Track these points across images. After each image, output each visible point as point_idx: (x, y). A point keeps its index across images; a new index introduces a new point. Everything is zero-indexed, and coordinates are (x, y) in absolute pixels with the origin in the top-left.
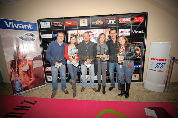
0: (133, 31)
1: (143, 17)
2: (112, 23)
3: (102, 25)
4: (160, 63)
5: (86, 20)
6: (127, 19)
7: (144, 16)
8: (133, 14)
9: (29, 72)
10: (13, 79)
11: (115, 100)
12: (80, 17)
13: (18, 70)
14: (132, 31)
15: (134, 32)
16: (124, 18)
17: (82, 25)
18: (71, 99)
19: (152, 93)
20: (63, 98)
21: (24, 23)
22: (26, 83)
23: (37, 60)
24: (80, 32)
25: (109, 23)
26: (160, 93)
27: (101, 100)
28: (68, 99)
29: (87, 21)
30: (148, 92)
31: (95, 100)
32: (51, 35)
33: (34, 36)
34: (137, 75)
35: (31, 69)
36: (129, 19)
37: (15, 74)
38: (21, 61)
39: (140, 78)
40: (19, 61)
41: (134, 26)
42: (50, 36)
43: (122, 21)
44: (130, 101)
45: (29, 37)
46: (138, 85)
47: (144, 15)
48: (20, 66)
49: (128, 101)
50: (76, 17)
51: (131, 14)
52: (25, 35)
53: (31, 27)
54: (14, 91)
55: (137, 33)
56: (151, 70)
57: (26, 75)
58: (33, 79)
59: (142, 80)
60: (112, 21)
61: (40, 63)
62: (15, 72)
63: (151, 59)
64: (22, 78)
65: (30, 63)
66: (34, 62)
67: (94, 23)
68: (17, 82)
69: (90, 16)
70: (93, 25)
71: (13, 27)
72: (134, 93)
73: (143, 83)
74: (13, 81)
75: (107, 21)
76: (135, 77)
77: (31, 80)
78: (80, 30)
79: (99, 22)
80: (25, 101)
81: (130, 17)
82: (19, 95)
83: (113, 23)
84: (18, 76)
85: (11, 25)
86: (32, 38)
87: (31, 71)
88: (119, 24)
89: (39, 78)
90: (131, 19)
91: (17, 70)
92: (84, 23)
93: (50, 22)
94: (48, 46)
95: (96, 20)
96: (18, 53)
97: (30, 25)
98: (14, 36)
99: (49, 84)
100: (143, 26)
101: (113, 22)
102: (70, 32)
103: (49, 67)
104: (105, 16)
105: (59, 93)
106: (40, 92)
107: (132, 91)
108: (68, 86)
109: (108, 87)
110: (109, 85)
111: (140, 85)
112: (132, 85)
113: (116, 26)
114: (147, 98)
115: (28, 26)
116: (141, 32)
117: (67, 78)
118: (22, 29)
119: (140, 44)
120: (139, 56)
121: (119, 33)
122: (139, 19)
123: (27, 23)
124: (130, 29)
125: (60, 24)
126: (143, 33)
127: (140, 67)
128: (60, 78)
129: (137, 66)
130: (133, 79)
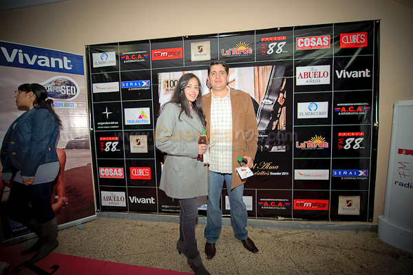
0: (337, 71)
1: (366, 33)
2: (277, 52)
3: (250, 57)
5: (206, 45)
6: (319, 39)
7: (369, 32)
8: (336, 24)
10: (6, 196)
12: (191, 37)
14: (335, 73)
15: (342, 74)
16: (310, 35)
17: (196, 57)
21: (50, 54)
23: (76, 148)
25: (270, 51)
29: (209, 47)
32: (117, 84)
33: (74, 85)
34: (356, 200)
36: (324, 39)
39: (363, 209)
41: (340, 59)
42: (113, 87)
43: (306, 45)
45: (61, 89)
46: (357, 230)
47: (370, 28)
50: (179, 39)
51: (331, 25)
52: (50, 83)
53: (69, 64)
55: (349, 76)
56: (401, 184)
58: (61, 199)
59: (371, 217)
61: (85, 157)
67: (227, 54)
69: (216, 35)
70: (226, 57)
71: (21, 61)
72: (351, 256)
73: (374, 223)
76: (350, 205)
77: (56, 201)
79: (242, 49)
81: (327, 34)
82: (20, 242)
83: (280, 50)
85: (17, 56)
86: (68, 90)
88: (297, 52)
89: (78, 196)
90: (331, 40)
92: (202, 52)
93: (116, 51)
94: (106, 112)
95: (233, 45)
97: (65, 58)
99: (104, 213)
100: (369, 58)
101: (280, 48)
102: (164, 77)
103: (107, 169)
104: (259, 32)
105: (125, 245)
106: (76, 237)
107: (344, 250)
108: (155, 223)
109: (269, 233)
110: (272, 226)
111: (365, 229)
112: (340, 229)
113: (288, 57)
115: (60, 60)
116: (362, 73)
117: (152, 200)
118: (45, 68)
119: (360, 109)
120: (357, 144)
121: (297, 77)
122: (354, 39)
123: (60, 55)
124: (329, 66)
125: (140, 56)
126: (367, 76)
127: (362, 176)
128: (134, 200)
129: (353, 173)
130: (343, 210)
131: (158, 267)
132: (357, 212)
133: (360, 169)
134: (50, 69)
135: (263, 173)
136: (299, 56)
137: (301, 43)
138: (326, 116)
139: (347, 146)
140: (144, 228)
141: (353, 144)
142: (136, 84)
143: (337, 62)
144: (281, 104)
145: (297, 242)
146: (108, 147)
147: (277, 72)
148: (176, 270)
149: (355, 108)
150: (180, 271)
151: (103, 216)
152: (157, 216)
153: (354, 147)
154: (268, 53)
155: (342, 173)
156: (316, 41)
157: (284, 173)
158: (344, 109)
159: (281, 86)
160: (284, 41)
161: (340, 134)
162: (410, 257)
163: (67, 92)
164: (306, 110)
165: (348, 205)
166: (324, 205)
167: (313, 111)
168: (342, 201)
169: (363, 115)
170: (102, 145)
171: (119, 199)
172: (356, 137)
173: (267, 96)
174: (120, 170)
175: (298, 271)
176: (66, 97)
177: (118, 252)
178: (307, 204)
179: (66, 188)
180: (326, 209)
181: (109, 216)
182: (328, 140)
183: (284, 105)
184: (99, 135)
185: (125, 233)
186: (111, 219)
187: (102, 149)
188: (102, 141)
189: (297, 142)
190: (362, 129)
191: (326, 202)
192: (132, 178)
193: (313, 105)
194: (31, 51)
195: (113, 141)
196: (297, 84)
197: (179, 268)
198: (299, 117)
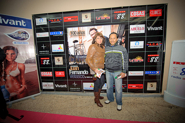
0: (148, 27)
1: (161, 10)
2: (121, 18)
3: (109, 21)
5: (89, 15)
7: (163, 9)
8: (148, 5)
9: (19, 77)
11: (127, 119)
12: (82, 11)
13: (5, 75)
14: (147, 28)
15: (150, 28)
17: (84, 20)
20: (57, 113)
21: (15, 19)
22: (15, 92)
23: (30, 63)
24: (82, 30)
25: (118, 18)
27: (107, 118)
28: (64, 114)
30: (171, 108)
31: (100, 118)
32: (48, 33)
33: (27, 34)
34: (155, 84)
36: (142, 12)
38: (10, 64)
39: (158, 88)
40: (7, 64)
41: (150, 21)
42: (46, 35)
43: (134, 15)
44: (148, 121)
46: (155, 97)
47: (163, 7)
48: (8, 70)
49: (145, 121)
50: (77, 12)
51: (146, 6)
52: (16, 33)
53: (24, 24)
55: (153, 30)
56: (174, 77)
57: (15, 81)
58: (24, 86)
59: (161, 91)
61: (34, 67)
62: (1, 78)
63: (174, 63)
65: (21, 66)
66: (26, 65)
68: (3, 90)
69: (94, 10)
70: (98, 21)
71: (1, 22)
72: (152, 108)
73: (162, 94)
76: (152, 86)
77: (21, 87)
78: (82, 27)
79: (105, 17)
81: (144, 10)
83: (123, 17)
86: (24, 36)
87: (22, 76)
88: (130, 18)
89: (32, 85)
90: (146, 13)
91: (3, 75)
92: (86, 18)
93: (47, 17)
94: (43, 46)
95: (101, 15)
97: (22, 21)
98: (1, 33)
99: (44, 92)
100: (162, 21)
102: (69, 30)
103: (44, 72)
104: (113, 9)
105: (54, 106)
106: (31, 103)
107: (149, 105)
108: (67, 96)
111: (158, 96)
112: (148, 96)
113: (126, 21)
114: (171, 117)
115: (20, 22)
116: (159, 28)
117: (65, 86)
118: (13, 26)
119: (157, 44)
120: (156, 60)
121: (130, 30)
122: (156, 12)
123: (20, 19)
124: (145, 25)
125: (58, 20)
126: (161, 29)
127: (158, 74)
128: (57, 86)
129: (154, 72)
130: (149, 88)
131: (68, 115)
132: (155, 89)
133: (157, 71)
134: (15, 26)
136: (131, 20)
138: (143, 47)
139: (152, 61)
140: (62, 98)
141: (154, 60)
142: (57, 33)
143: (148, 23)
144: (123, 42)
145: (129, 102)
146: (45, 62)
147: (122, 27)
149: (156, 44)
150: (78, 116)
151: (43, 93)
152: (68, 93)
153: (154, 61)
154: (117, 18)
155: (149, 72)
156: (139, 13)
158: (150, 44)
159: (123, 34)
160: (124, 13)
161: (148, 56)
162: (177, 108)
163: (24, 37)
164: (134, 45)
166: (141, 86)
167: (137, 45)
168: (149, 84)
169: (159, 47)
170: (42, 62)
171: (51, 86)
172: (155, 57)
174: (51, 73)
175: (129, 114)
176: (24, 39)
177: (50, 109)
178: (134, 86)
179: (26, 81)
180: (142, 88)
181: (46, 93)
182: (143, 58)
183: (124, 43)
184: (40, 57)
185: (54, 100)
186: (47, 95)
187: (42, 64)
188: (42, 60)
189: (130, 59)
190: (158, 53)
191: (142, 85)
192: (56, 76)
193: (137, 43)
194: (6, 17)
195: (47, 60)
196: (130, 33)
197: (78, 115)
198: (131, 48)
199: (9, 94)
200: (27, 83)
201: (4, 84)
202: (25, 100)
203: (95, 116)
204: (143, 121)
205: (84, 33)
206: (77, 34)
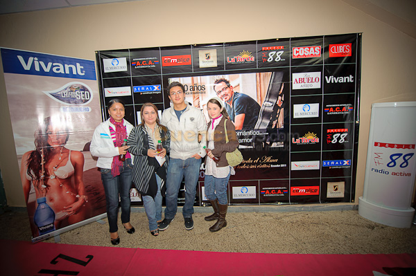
0: (326, 77)
1: (351, 44)
2: (276, 60)
3: (253, 64)
4: (400, 155)
5: (213, 53)
6: (312, 49)
7: (353, 43)
8: (326, 36)
9: (73, 180)
10: (32, 198)
11: (293, 251)
12: (199, 46)
13: (47, 175)
14: (325, 79)
15: (331, 79)
17: (203, 64)
18: (178, 249)
19: (383, 230)
20: (158, 247)
21: (64, 61)
22: (66, 209)
24: (199, 81)
25: (270, 59)
26: (404, 230)
27: (257, 252)
29: (216, 54)
30: (373, 228)
31: (242, 251)
32: (128, 88)
33: (88, 90)
34: (341, 185)
35: (79, 173)
36: (316, 49)
37: (38, 187)
38: (55, 154)
39: (347, 192)
40: (50, 153)
41: (329, 67)
42: (125, 91)
43: (300, 54)
44: (331, 253)
45: (76, 94)
46: (342, 209)
47: (353, 40)
48: (51, 166)
49: (326, 253)
50: (188, 46)
51: (322, 37)
52: (66, 89)
53: (82, 70)
54: (35, 229)
55: (336, 82)
56: (377, 171)
57: (65, 187)
58: (82, 197)
59: (353, 198)
60: (276, 55)
62: (39, 181)
63: (376, 144)
64: (56, 196)
65: (76, 158)
66: (86, 155)
67: (232, 60)
68: (42, 206)
69: (222, 44)
70: (231, 64)
71: (37, 69)
72: (338, 230)
73: (356, 203)
74: (33, 203)
75: (264, 54)
76: (336, 190)
77: (77, 200)
78: (199, 77)
79: (245, 57)
80: (60, 256)
81: (318, 44)
82: (47, 239)
83: (278, 59)
84: (47, 192)
85: (33, 64)
86: (82, 95)
87: (79, 178)
88: (293, 60)
89: (97, 194)
90: (322, 49)
91: (42, 176)
92: (207, 60)
93: (127, 57)
95: (237, 53)
96: (47, 134)
97: (78, 64)
98: (38, 92)
100: (351, 66)
101: (279, 57)
104: (260, 42)
105: (148, 234)
107: (333, 226)
109: (270, 216)
110: (273, 210)
111: (348, 209)
112: (328, 209)
113: (285, 65)
114: (373, 244)
115: (73, 67)
116: (347, 79)
118: (60, 75)
119: (344, 109)
120: (342, 138)
121: (293, 82)
122: (340, 49)
123: (73, 61)
124: (320, 73)
125: (150, 62)
126: (351, 81)
127: (346, 165)
129: (339, 163)
130: (330, 194)
131: (182, 249)
133: (344, 159)
135: (265, 166)
136: (295, 64)
137: (297, 52)
138: (317, 116)
139: (334, 141)
141: (339, 138)
142: (147, 88)
143: (326, 69)
144: (280, 106)
145: (295, 221)
147: (277, 77)
148: (198, 250)
149: (341, 108)
153: (340, 142)
155: (330, 163)
156: (309, 51)
157: (282, 165)
158: (332, 109)
159: (280, 90)
161: (328, 131)
162: (382, 228)
163: (81, 97)
164: (300, 111)
165: (335, 189)
166: (315, 191)
167: (306, 112)
168: (330, 186)
171: (135, 195)
172: (341, 133)
173: (267, 99)
175: (297, 243)
176: (81, 102)
178: (302, 191)
180: (317, 193)
182: (319, 136)
183: (282, 107)
189: (293, 139)
190: (346, 126)
191: (317, 188)
193: (306, 106)
194: (46, 59)
196: (293, 89)
197: (201, 248)
198: (294, 117)
199: (54, 215)
200: (87, 191)
201: (44, 194)
202: (84, 226)
203: (233, 248)
204: (323, 253)
205: (203, 88)
206: (189, 91)
